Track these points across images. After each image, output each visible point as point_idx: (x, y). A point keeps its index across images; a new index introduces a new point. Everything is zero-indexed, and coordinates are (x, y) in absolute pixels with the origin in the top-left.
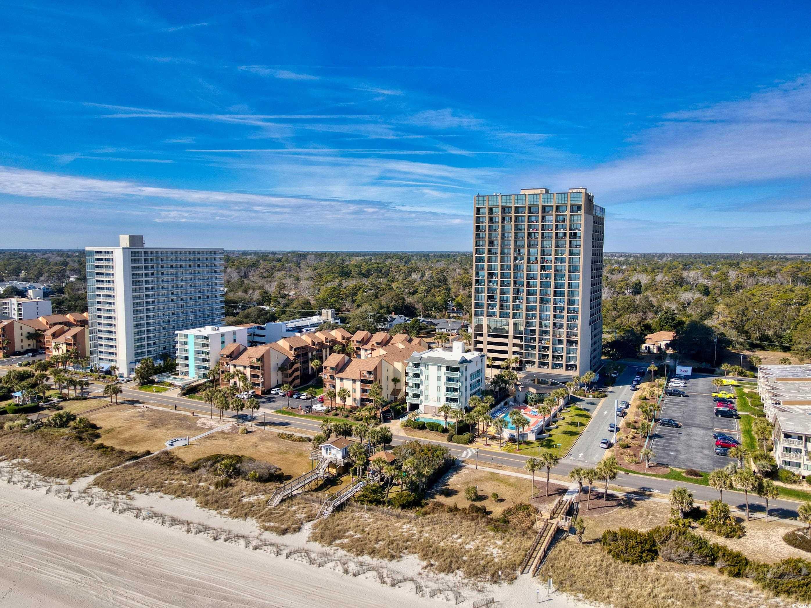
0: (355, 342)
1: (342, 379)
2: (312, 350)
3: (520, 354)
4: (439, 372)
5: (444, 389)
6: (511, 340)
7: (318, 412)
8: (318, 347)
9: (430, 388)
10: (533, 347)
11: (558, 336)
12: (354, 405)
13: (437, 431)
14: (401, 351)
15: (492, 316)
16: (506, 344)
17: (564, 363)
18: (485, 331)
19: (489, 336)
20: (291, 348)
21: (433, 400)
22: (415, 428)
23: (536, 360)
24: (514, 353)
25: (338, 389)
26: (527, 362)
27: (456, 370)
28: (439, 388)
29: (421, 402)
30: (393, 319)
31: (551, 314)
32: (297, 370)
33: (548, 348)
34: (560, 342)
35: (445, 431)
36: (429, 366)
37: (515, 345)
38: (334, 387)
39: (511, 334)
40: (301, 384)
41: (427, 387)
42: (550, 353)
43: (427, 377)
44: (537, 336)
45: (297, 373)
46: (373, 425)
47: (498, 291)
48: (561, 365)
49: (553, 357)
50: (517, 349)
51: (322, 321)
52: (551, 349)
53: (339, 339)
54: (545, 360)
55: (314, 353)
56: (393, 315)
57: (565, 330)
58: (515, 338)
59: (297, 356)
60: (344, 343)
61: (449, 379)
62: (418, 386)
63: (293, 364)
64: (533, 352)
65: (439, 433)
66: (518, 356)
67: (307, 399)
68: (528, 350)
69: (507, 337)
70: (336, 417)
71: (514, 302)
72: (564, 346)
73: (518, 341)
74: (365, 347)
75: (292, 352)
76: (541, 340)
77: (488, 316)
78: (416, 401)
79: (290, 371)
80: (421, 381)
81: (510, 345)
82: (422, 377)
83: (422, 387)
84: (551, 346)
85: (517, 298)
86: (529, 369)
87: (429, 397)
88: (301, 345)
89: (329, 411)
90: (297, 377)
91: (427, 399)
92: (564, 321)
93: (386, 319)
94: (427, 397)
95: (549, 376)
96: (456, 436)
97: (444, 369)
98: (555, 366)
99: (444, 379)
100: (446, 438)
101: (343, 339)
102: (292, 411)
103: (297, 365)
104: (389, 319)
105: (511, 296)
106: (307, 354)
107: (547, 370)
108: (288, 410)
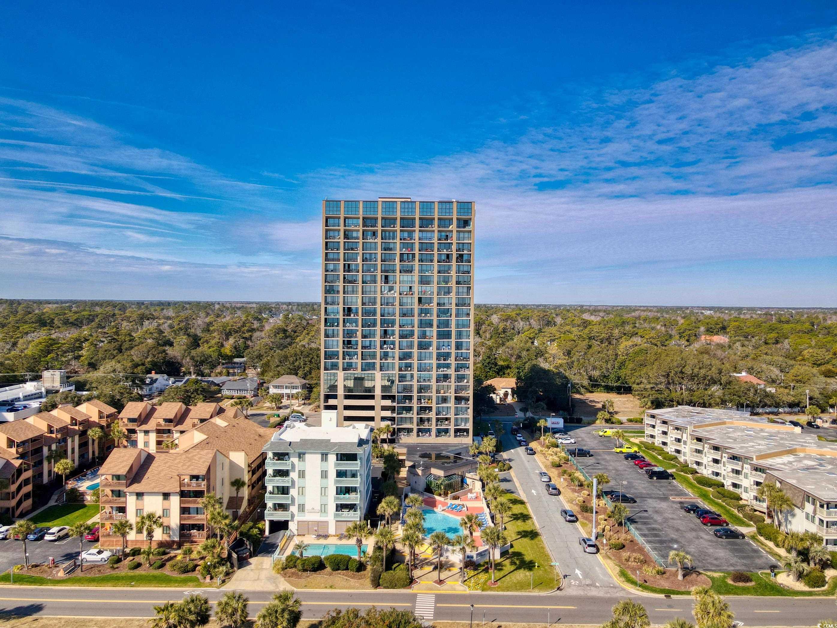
0: (125, 420)
1: (139, 495)
2: (48, 441)
3: (392, 419)
4: (324, 463)
5: (332, 491)
6: (378, 402)
7: (94, 567)
8: (59, 436)
9: (307, 491)
10: (409, 409)
11: (442, 391)
12: (166, 538)
13: (347, 569)
14: (225, 430)
15: (349, 370)
16: (372, 408)
17: (452, 428)
18: (341, 392)
19: (347, 397)
20: (11, 443)
21: (313, 511)
22: (305, 570)
23: (415, 427)
24: (383, 419)
25: (131, 517)
26: (400, 430)
27: (352, 457)
28: (324, 490)
29: (293, 516)
30: (153, 381)
31: (434, 362)
32: (26, 482)
33: (430, 409)
34: (445, 400)
35: (361, 567)
36: (307, 456)
37: (384, 408)
38: (122, 510)
39: (378, 392)
40: (34, 507)
41: (302, 491)
42: (433, 415)
43: (302, 474)
44: (415, 394)
45: (29, 488)
46: (221, 576)
47: (359, 334)
48: (446, 431)
49: (438, 420)
50: (388, 414)
51: (43, 390)
52: (434, 410)
53: (95, 418)
54: (426, 426)
55: (54, 447)
56: (153, 375)
57: (453, 383)
58: (384, 397)
59: (22, 456)
60: (104, 423)
61: (340, 474)
62: (284, 491)
63: (19, 471)
64: (409, 415)
65: (350, 573)
66: (389, 423)
67: (60, 539)
68: (402, 414)
69: (372, 397)
70: (138, 572)
71: (381, 348)
72: (451, 404)
73: (388, 403)
74: (144, 427)
75: (13, 450)
76: (419, 399)
77: (344, 369)
78: (280, 516)
79: (13, 488)
80: (293, 482)
81: (378, 408)
82: (294, 475)
83: (293, 492)
84: (434, 406)
85: (385, 342)
86: (405, 439)
87: (307, 507)
88: (30, 436)
89: (119, 561)
90: (27, 496)
91: (303, 510)
92: (451, 372)
93: (143, 381)
94: (302, 508)
95: (434, 447)
96: (385, 575)
97: (332, 458)
98: (439, 432)
99: (332, 474)
100: (368, 582)
101: (101, 417)
102: (34, 573)
103: (28, 474)
104: (148, 381)
105: (378, 339)
106: (39, 450)
107: (431, 439)
108: (25, 572)
